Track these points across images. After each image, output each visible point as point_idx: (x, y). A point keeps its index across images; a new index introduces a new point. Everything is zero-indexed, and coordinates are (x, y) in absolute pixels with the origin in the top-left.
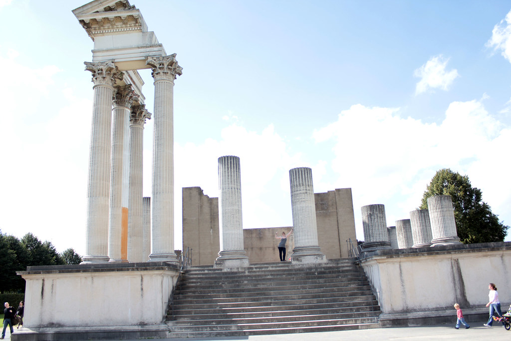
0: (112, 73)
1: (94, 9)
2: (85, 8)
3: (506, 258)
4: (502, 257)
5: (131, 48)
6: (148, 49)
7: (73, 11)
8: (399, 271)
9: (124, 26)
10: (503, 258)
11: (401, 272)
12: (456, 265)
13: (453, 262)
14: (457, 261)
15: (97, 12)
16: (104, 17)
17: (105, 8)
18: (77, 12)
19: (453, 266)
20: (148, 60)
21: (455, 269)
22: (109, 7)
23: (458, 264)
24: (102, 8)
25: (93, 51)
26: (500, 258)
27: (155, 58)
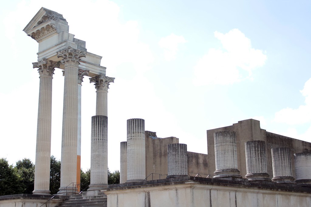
0: (48, 66)
1: (33, 26)
2: (29, 27)
3: (179, 191)
4: (176, 190)
5: (53, 47)
6: (60, 46)
7: (23, 30)
8: (117, 201)
9: (48, 32)
10: (178, 191)
11: (118, 202)
12: (148, 197)
13: (146, 194)
14: (149, 193)
15: (35, 27)
16: (37, 30)
17: (38, 23)
18: (25, 30)
19: (146, 197)
20: (58, 54)
21: (147, 199)
22: (39, 21)
23: (149, 195)
24: (36, 24)
25: (38, 54)
26: (175, 191)
27: (62, 52)
